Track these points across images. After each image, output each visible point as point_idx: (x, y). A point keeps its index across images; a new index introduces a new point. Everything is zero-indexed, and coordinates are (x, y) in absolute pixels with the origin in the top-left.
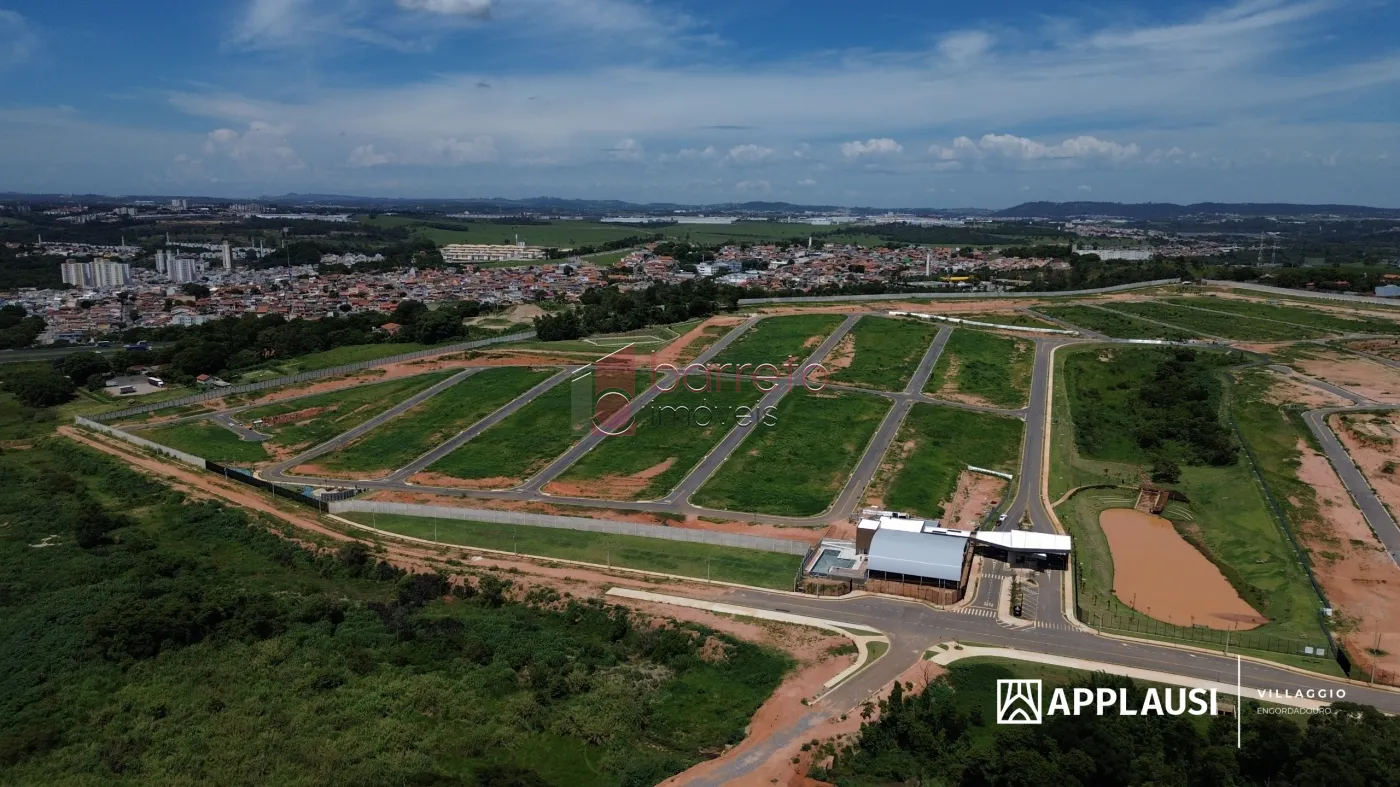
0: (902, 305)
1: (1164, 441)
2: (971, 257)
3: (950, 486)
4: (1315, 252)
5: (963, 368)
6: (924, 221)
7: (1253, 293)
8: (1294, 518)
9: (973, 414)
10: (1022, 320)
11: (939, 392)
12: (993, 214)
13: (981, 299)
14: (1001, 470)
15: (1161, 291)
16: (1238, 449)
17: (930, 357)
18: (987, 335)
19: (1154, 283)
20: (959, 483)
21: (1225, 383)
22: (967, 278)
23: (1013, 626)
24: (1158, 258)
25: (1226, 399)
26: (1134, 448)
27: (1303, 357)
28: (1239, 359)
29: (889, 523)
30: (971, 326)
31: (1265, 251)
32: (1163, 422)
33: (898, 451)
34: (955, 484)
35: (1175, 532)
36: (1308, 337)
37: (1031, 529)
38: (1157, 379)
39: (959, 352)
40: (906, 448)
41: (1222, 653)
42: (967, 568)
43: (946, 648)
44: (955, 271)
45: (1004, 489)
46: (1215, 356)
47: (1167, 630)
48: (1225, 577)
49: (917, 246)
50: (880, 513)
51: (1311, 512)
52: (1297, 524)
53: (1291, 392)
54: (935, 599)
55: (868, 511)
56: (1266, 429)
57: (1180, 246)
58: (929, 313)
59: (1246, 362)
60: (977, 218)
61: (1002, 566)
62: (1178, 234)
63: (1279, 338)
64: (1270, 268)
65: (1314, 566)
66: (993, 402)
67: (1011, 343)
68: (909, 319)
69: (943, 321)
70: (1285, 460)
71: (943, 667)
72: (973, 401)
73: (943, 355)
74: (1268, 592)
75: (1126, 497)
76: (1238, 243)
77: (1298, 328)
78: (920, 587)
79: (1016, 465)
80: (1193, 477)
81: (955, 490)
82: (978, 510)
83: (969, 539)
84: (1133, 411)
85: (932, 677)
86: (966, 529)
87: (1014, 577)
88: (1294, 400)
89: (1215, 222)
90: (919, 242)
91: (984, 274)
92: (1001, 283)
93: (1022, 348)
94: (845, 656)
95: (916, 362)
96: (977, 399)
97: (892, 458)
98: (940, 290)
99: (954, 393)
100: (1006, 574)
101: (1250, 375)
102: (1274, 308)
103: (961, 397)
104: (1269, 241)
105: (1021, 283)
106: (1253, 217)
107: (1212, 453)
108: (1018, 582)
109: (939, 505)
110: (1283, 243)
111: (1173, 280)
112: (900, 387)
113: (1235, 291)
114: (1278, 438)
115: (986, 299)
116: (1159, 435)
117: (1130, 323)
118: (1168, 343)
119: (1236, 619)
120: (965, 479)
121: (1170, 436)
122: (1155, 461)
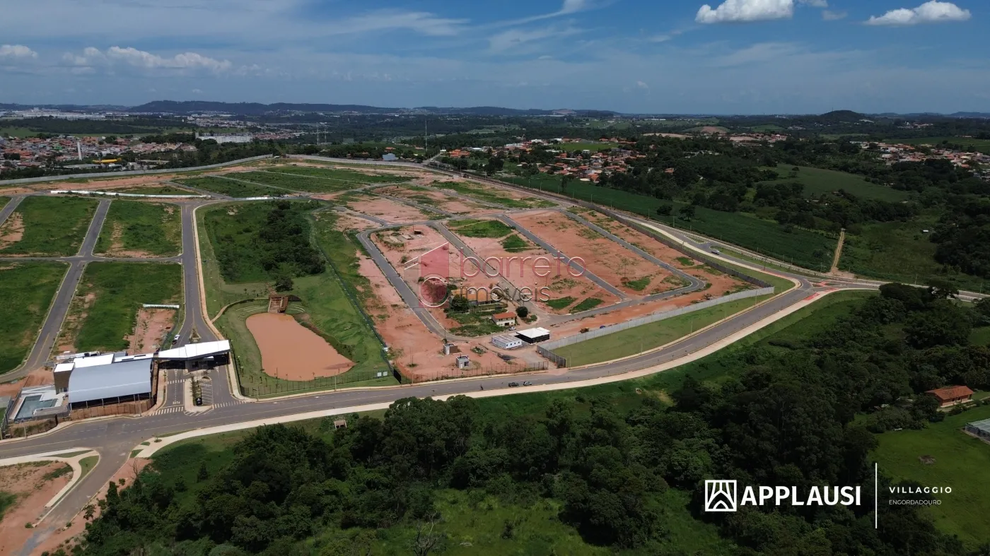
0: (62, 185)
1: (281, 263)
2: (116, 143)
3: (131, 322)
4: (349, 135)
5: (126, 231)
6: (69, 116)
7: (317, 162)
8: (361, 298)
9: (140, 265)
10: (167, 190)
11: (108, 252)
12: (129, 110)
13: (131, 176)
14: (170, 303)
15: (261, 164)
16: (324, 262)
17: (96, 224)
18: (141, 203)
19: (256, 158)
20: (138, 319)
21: (311, 222)
22: (115, 160)
23: (198, 412)
24: (256, 141)
25: (313, 231)
26: (261, 271)
27: (352, 200)
28: (316, 205)
29: (81, 362)
30: (126, 197)
31: (320, 134)
32: (277, 251)
33: (80, 304)
34: (135, 321)
35: (296, 322)
36: (352, 188)
37: (199, 341)
38: (269, 223)
39: (120, 218)
40: (87, 300)
41: (333, 390)
42: (155, 381)
43: (148, 444)
44: (104, 155)
45: (174, 317)
46: (302, 204)
47: (300, 386)
48: (328, 344)
49: (66, 136)
50: (72, 356)
51: (369, 294)
52: (363, 302)
53: (349, 222)
54: (134, 410)
55: (62, 357)
56: (338, 247)
57: (268, 132)
58: (88, 189)
59: (320, 206)
60: (116, 113)
61: (182, 373)
62: (267, 124)
63: (337, 190)
64: (324, 145)
65: (375, 324)
66: (155, 254)
67: (161, 208)
68: (71, 196)
69: (101, 195)
70: (351, 264)
71: (148, 459)
72: (139, 255)
73: (106, 222)
74: (354, 346)
75: (261, 305)
76: (304, 130)
77: (346, 183)
78: (119, 405)
79: (180, 297)
80: (301, 284)
81: (136, 325)
82: (158, 336)
83: (153, 359)
84: (257, 246)
85: (140, 467)
86: (150, 352)
87: (192, 378)
88: (350, 227)
89: (288, 116)
90: (67, 133)
91: (129, 157)
92: (145, 163)
93: (171, 211)
94: (61, 478)
95: (84, 230)
96: (142, 253)
97: (76, 309)
98: (93, 170)
99: (121, 251)
100: (186, 377)
101: (324, 215)
102: (331, 171)
103: (128, 253)
104: (322, 129)
105: (160, 162)
106: (310, 113)
107: (309, 267)
108: (196, 381)
109: (124, 339)
110: (329, 129)
111: (268, 156)
112: (73, 252)
113: (307, 161)
114: (346, 252)
115: (135, 175)
116: (276, 260)
117: (245, 186)
118: (272, 198)
119: (338, 367)
120: (142, 315)
121: (283, 260)
122: (275, 278)
